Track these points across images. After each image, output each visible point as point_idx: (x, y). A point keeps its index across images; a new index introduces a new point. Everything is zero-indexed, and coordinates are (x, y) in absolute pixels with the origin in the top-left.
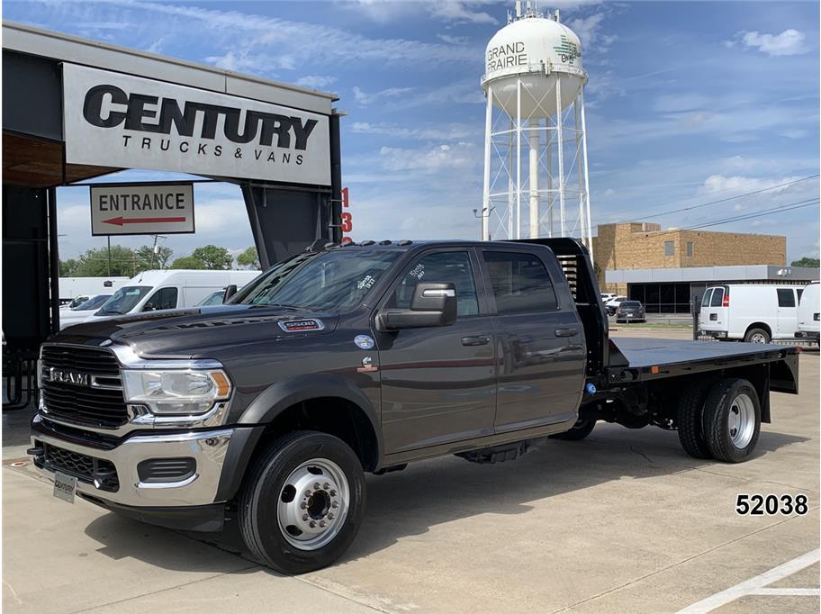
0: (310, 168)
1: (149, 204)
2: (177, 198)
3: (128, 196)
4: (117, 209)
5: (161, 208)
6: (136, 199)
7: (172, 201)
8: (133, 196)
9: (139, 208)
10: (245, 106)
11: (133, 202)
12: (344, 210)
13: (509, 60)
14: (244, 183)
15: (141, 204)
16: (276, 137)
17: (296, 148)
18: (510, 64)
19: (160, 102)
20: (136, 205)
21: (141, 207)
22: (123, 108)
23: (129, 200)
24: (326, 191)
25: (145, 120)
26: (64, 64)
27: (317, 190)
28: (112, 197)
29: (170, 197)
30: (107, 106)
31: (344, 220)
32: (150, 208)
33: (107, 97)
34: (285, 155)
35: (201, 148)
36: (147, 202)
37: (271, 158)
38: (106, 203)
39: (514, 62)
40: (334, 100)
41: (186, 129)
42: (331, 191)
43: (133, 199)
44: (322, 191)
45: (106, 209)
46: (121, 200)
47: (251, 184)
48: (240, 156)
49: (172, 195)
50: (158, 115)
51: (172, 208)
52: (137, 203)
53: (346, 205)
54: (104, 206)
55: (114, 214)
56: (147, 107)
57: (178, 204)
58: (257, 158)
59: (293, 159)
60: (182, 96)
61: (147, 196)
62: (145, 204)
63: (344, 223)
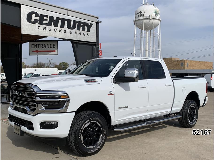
0: (91, 37)
1: (45, 47)
2: (53, 45)
3: (40, 44)
4: (36, 48)
5: (49, 48)
6: (42, 45)
7: (52, 46)
8: (41, 44)
9: (43, 48)
10: (73, 19)
11: (41, 46)
12: (100, 49)
13: (141, 15)
14: (72, 41)
15: (43, 46)
16: (81, 28)
17: (87, 31)
18: (141, 16)
19: (49, 17)
20: (42, 47)
21: (43, 47)
22: (38, 18)
23: (40, 45)
24: (95, 44)
25: (44, 22)
26: (21, 5)
27: (92, 44)
28: (35, 44)
29: (51, 45)
30: (34, 17)
31: (100, 52)
32: (46, 48)
33: (34, 15)
34: (84, 33)
35: (60, 31)
36: (45, 46)
37: (80, 34)
38: (33, 46)
39: (142, 16)
40: (98, 18)
41: (56, 25)
42: (96, 44)
43: (41, 45)
44: (94, 44)
45: (33, 48)
46: (38, 45)
47: (74, 41)
48: (71, 33)
49: (52, 44)
50: (48, 20)
51: (52, 48)
52: (42, 46)
53: (101, 48)
54: (33, 47)
55: (35, 49)
56: (45, 18)
57: (53, 47)
58: (76, 34)
59: (86, 35)
60: (55, 15)
61: (45, 44)
62: (44, 47)
63: (100, 53)
